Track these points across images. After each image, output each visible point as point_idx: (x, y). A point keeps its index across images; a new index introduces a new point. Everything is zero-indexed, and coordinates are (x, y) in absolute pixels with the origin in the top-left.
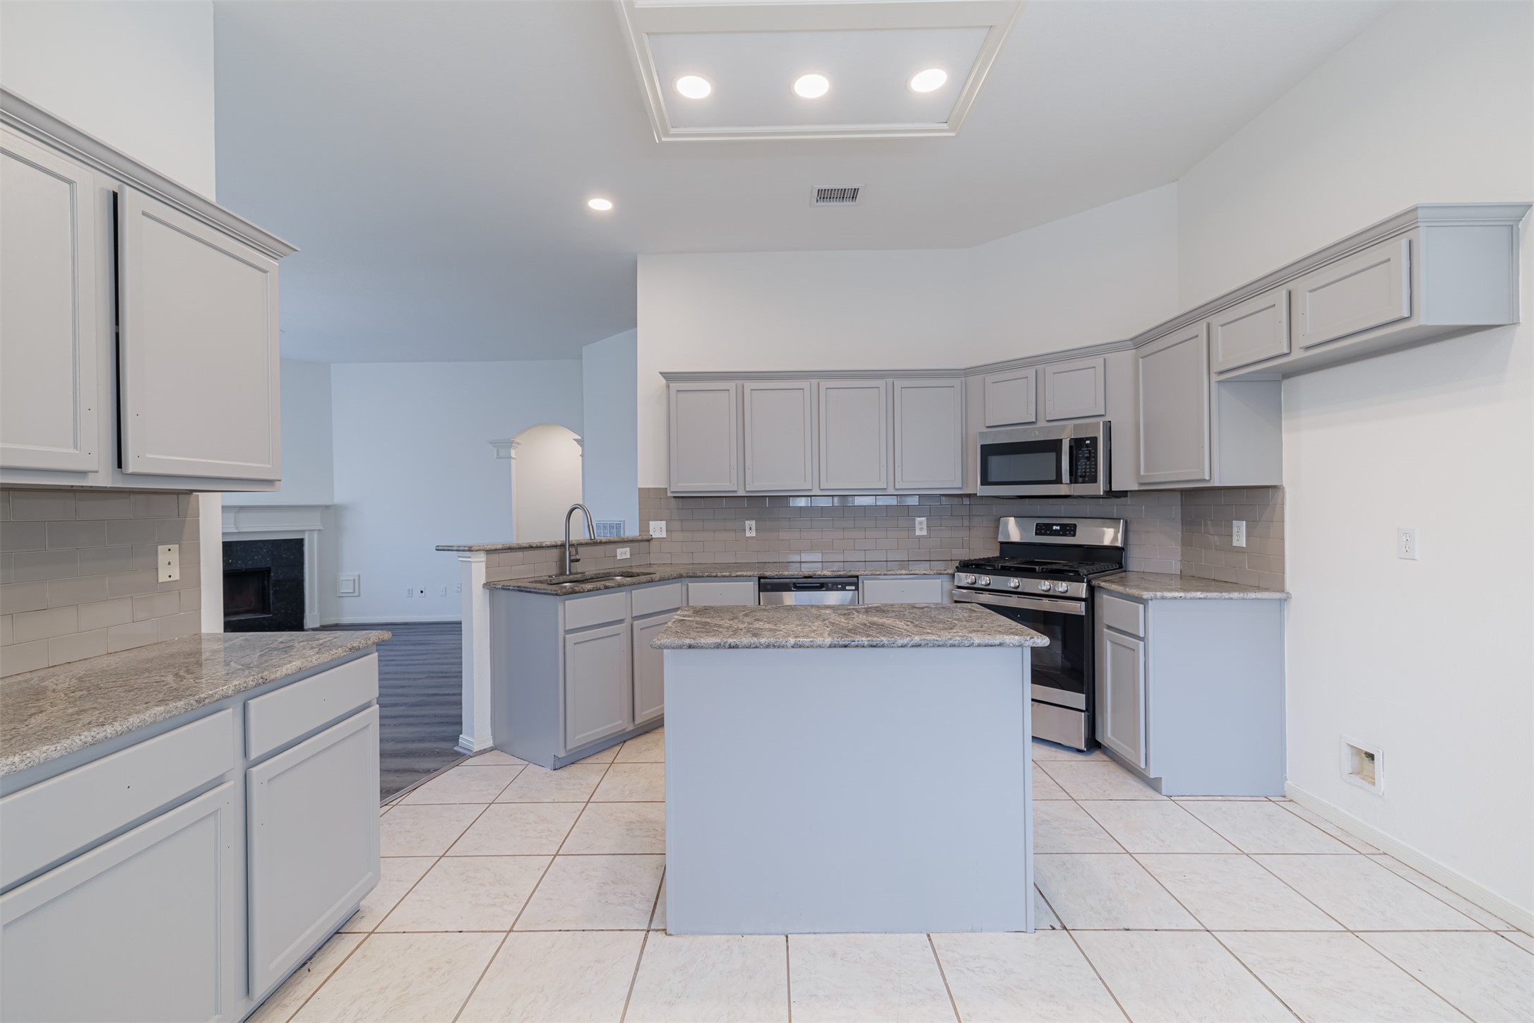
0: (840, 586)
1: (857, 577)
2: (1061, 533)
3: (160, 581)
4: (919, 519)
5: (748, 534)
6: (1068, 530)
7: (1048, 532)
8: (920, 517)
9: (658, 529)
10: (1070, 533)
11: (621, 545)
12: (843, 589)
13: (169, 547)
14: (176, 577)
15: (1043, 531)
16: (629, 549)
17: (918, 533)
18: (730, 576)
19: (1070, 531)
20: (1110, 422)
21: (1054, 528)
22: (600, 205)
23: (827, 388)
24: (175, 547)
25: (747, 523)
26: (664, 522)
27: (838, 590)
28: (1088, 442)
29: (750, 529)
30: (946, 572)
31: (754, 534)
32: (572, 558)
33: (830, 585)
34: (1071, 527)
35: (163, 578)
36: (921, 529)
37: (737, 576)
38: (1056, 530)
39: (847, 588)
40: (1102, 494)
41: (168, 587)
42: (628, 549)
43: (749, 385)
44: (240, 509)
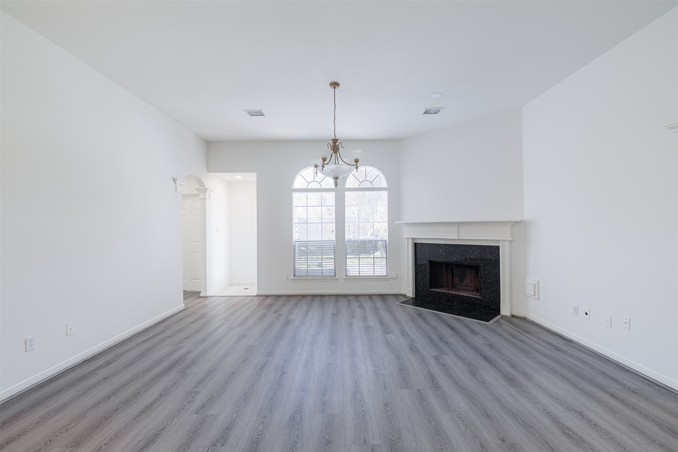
44: (460, 224)
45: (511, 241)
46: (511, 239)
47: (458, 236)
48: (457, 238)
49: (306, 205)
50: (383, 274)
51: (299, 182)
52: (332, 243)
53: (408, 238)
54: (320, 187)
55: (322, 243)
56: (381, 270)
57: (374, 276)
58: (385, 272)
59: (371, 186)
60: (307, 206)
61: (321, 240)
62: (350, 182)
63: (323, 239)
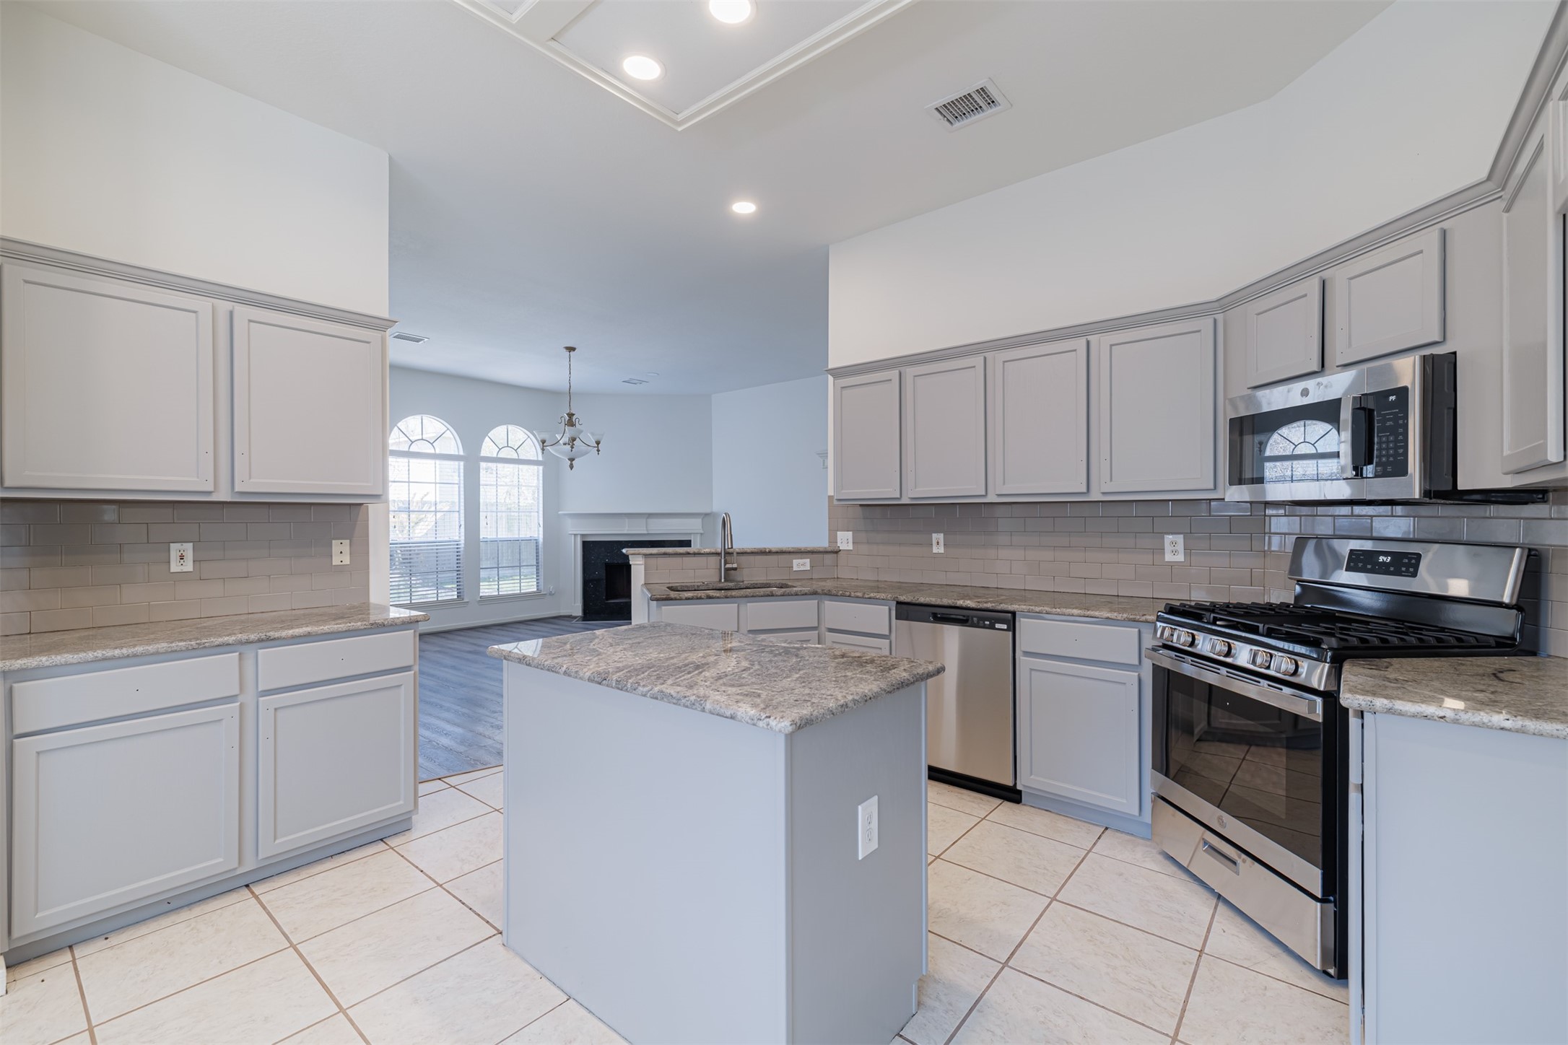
0: (987, 623)
1: (1014, 614)
2: (1392, 569)
3: (334, 564)
4: (1171, 537)
5: (935, 550)
6: (1405, 565)
7: (1369, 567)
8: (1172, 534)
9: (845, 540)
10: (1407, 571)
11: (799, 555)
12: (992, 627)
13: (341, 541)
14: (347, 561)
15: (1360, 565)
16: (809, 560)
17: (1169, 557)
18: (863, 597)
19: (1408, 566)
20: (1455, 353)
21: (1381, 559)
22: (744, 208)
23: (1004, 362)
24: (347, 542)
25: (935, 536)
26: (851, 533)
27: (985, 627)
28: (1392, 398)
29: (938, 543)
30: (1143, 618)
31: (942, 550)
32: (728, 566)
33: (975, 619)
34: (1410, 559)
35: (336, 561)
36: (1175, 552)
37: (870, 598)
38: (1384, 563)
39: (997, 626)
40: (1417, 496)
41: (341, 569)
42: (807, 561)
43: (910, 372)
44: (650, 515)
45: (701, 534)
46: (702, 532)
47: (647, 530)
48: (645, 532)
49: (407, 480)
50: (516, 592)
51: (395, 440)
52: (453, 545)
53: (575, 535)
54: (432, 451)
55: (437, 546)
56: (530, 586)
57: (521, 594)
58: (535, 587)
59: (515, 456)
60: (409, 482)
61: (433, 539)
62: (488, 449)
63: (438, 539)
